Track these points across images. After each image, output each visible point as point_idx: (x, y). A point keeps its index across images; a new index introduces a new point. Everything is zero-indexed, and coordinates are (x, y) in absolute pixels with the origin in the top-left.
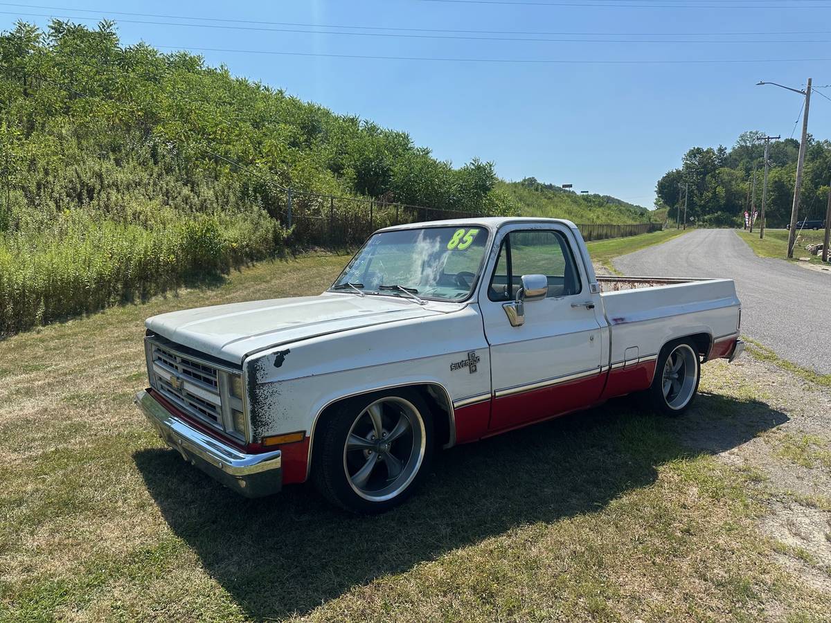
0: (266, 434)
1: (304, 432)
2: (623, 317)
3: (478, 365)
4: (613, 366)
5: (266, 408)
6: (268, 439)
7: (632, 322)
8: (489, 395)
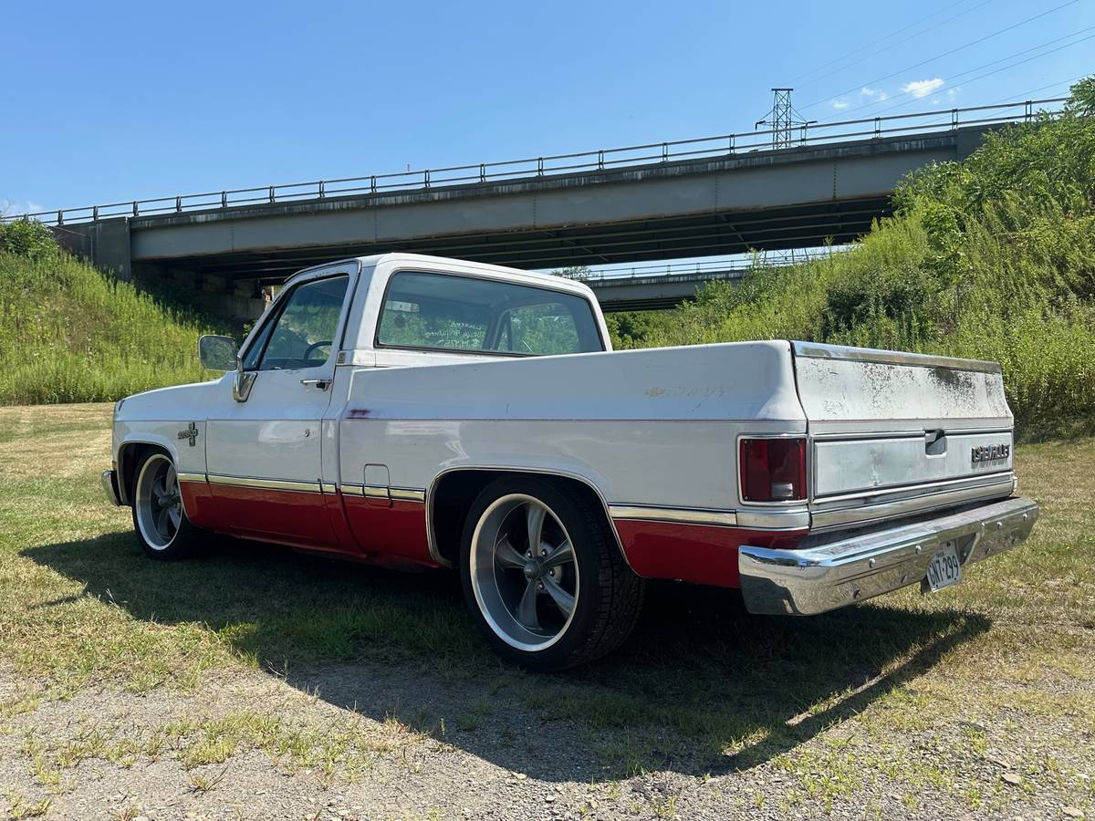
7: (377, 419)
8: (204, 478)
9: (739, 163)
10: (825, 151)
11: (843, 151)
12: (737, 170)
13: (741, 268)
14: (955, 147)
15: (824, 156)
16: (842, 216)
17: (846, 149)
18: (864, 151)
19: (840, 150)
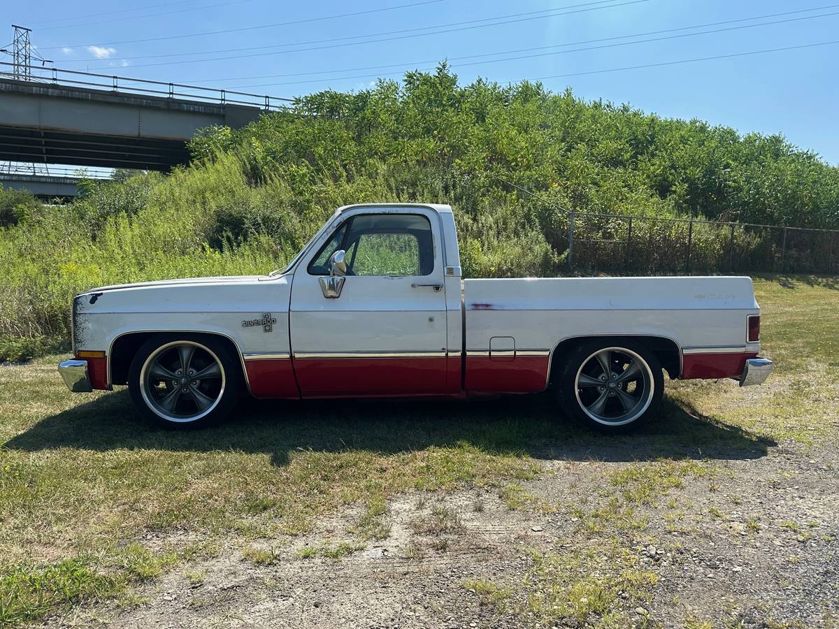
0: (81, 349)
1: (105, 352)
2: (489, 303)
3: (274, 326)
4: (468, 353)
5: (80, 330)
6: (82, 353)
7: (503, 310)
8: (288, 356)
9: (61, 93)
10: (133, 99)
11: (146, 102)
12: (60, 98)
13: (73, 176)
14: (224, 116)
15: (132, 103)
16: (134, 148)
17: (149, 101)
18: (162, 105)
19: (145, 101)
